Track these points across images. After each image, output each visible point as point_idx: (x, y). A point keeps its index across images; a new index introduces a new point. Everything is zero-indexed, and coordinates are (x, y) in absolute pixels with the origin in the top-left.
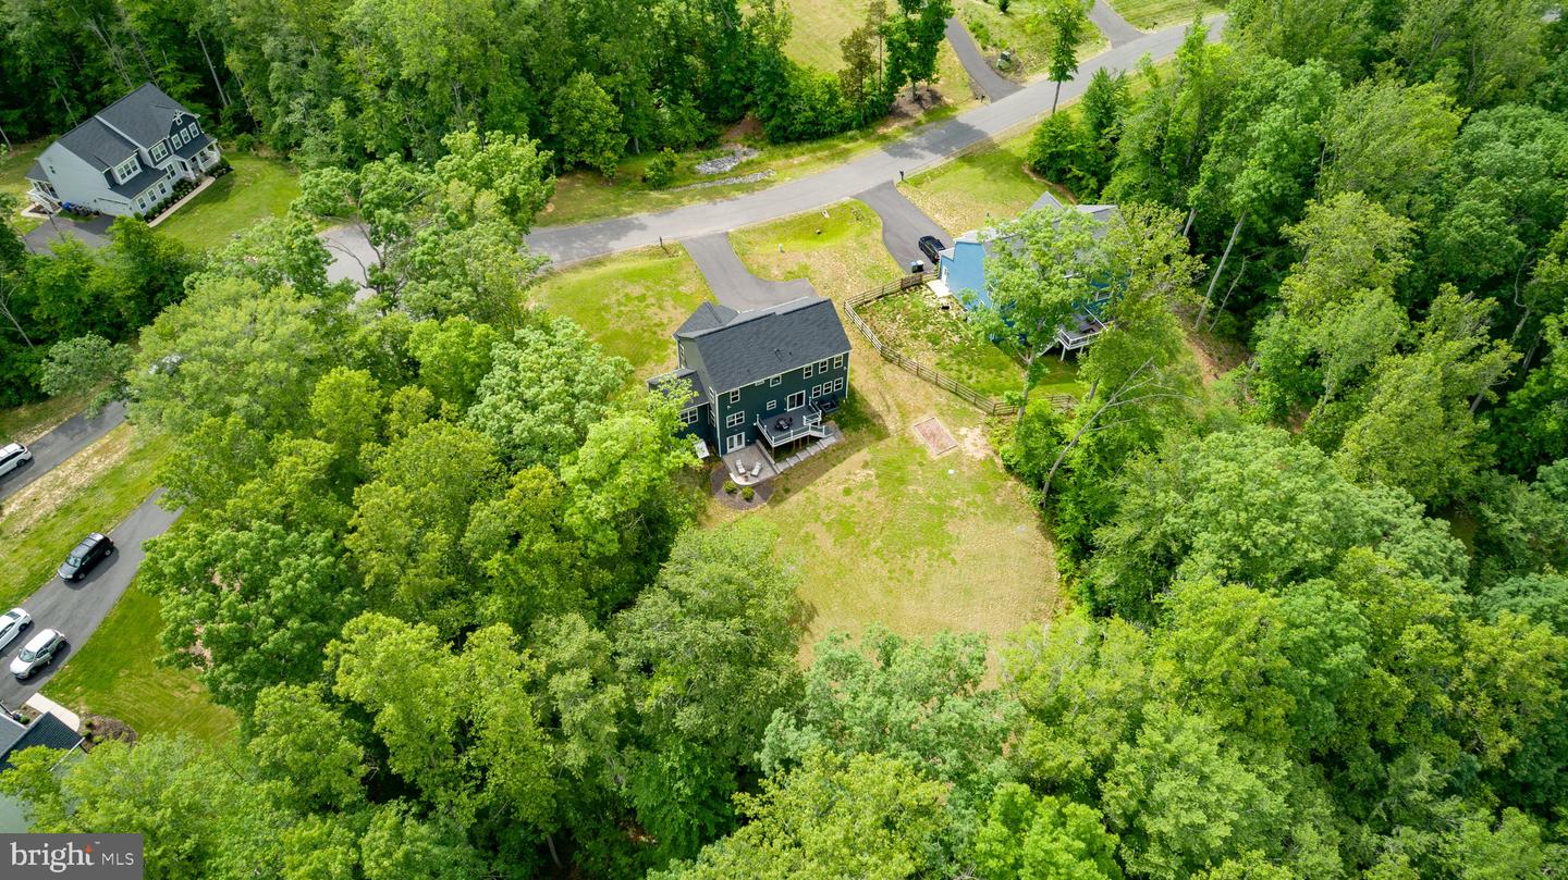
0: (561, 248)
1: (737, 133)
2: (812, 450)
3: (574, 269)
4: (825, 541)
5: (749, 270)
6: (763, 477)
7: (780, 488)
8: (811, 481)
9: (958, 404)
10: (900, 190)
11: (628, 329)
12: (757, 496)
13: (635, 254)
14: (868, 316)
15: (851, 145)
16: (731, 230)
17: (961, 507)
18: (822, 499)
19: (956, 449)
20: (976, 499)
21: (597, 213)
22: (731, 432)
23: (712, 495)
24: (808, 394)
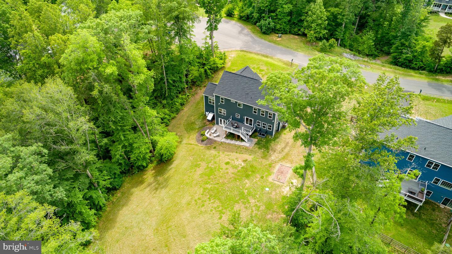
0: (263, 48)
1: (384, 58)
2: (238, 143)
3: (258, 54)
4: (200, 171)
6: (215, 139)
7: (215, 146)
8: (224, 151)
12: (205, 142)
13: (280, 61)
17: (252, 204)
18: (218, 159)
19: (282, 184)
20: (262, 207)
21: (289, 47)
22: (221, 116)
23: (198, 132)
24: (255, 122)
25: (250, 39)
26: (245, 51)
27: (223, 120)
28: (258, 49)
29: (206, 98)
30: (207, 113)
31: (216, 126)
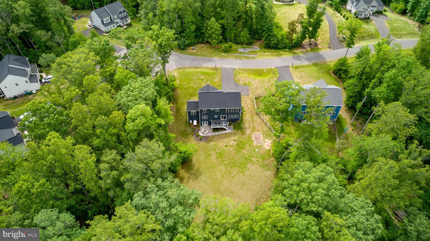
0: (190, 62)
1: (258, 43)
2: (223, 132)
3: (191, 68)
4: (214, 157)
5: (234, 80)
6: (208, 135)
7: (210, 139)
8: (219, 140)
9: (269, 132)
10: (290, 69)
11: (195, 87)
12: (203, 139)
13: (208, 68)
14: (258, 101)
15: (284, 53)
16: (236, 68)
17: (254, 160)
18: (219, 146)
19: (262, 144)
20: (260, 160)
21: (205, 55)
22: (204, 120)
23: (193, 135)
24: (228, 116)
25: (177, 57)
26: (181, 68)
27: (205, 122)
28: (188, 64)
29: (189, 113)
30: (191, 121)
31: (201, 127)
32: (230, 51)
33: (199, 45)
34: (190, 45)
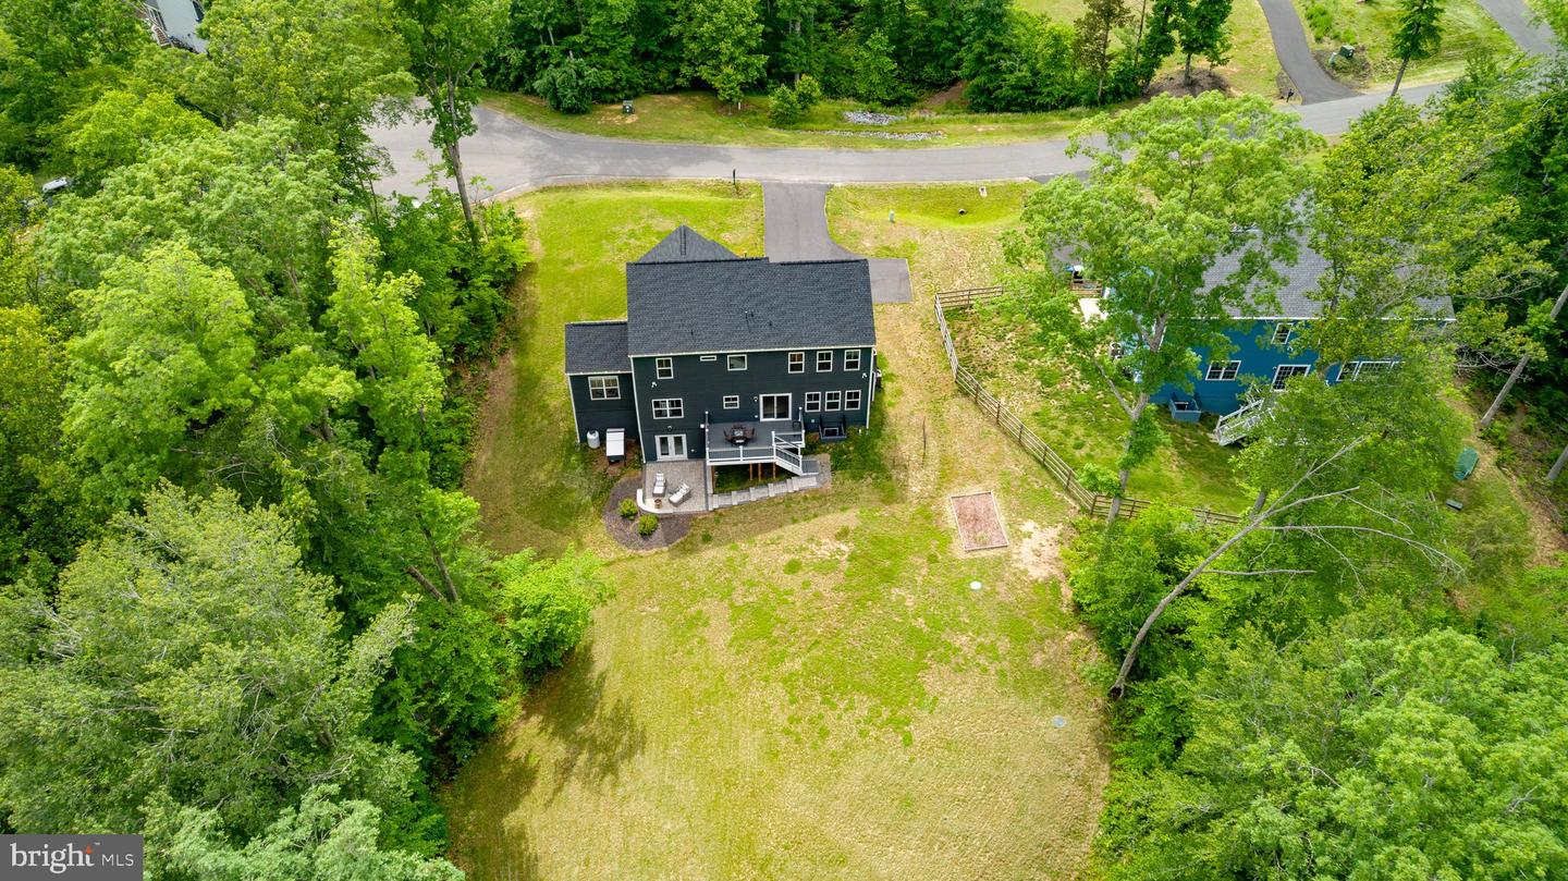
0: (607, 162)
2: (774, 490)
3: (609, 186)
4: (719, 635)
5: (831, 235)
6: (685, 509)
7: (701, 532)
8: (749, 535)
9: (1039, 482)
12: (659, 534)
13: (695, 186)
14: (965, 325)
16: (838, 185)
17: (965, 649)
18: (750, 567)
19: (1003, 551)
20: (999, 643)
21: (683, 135)
22: (663, 428)
23: (601, 513)
24: (798, 401)
25: (541, 143)
26: (558, 188)
27: (671, 439)
28: (595, 169)
29: (579, 384)
30: (593, 437)
31: (650, 467)
32: (806, 120)
33: (657, 98)
34: (610, 97)
